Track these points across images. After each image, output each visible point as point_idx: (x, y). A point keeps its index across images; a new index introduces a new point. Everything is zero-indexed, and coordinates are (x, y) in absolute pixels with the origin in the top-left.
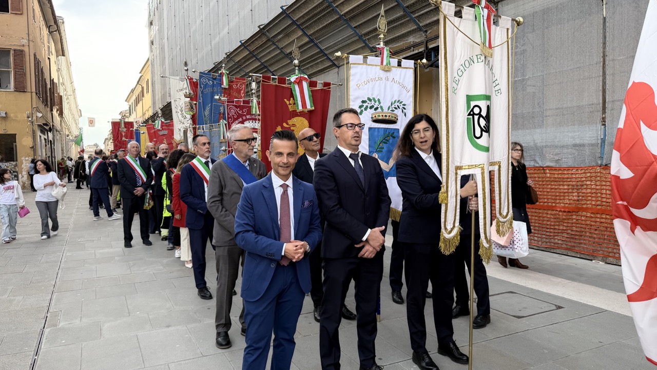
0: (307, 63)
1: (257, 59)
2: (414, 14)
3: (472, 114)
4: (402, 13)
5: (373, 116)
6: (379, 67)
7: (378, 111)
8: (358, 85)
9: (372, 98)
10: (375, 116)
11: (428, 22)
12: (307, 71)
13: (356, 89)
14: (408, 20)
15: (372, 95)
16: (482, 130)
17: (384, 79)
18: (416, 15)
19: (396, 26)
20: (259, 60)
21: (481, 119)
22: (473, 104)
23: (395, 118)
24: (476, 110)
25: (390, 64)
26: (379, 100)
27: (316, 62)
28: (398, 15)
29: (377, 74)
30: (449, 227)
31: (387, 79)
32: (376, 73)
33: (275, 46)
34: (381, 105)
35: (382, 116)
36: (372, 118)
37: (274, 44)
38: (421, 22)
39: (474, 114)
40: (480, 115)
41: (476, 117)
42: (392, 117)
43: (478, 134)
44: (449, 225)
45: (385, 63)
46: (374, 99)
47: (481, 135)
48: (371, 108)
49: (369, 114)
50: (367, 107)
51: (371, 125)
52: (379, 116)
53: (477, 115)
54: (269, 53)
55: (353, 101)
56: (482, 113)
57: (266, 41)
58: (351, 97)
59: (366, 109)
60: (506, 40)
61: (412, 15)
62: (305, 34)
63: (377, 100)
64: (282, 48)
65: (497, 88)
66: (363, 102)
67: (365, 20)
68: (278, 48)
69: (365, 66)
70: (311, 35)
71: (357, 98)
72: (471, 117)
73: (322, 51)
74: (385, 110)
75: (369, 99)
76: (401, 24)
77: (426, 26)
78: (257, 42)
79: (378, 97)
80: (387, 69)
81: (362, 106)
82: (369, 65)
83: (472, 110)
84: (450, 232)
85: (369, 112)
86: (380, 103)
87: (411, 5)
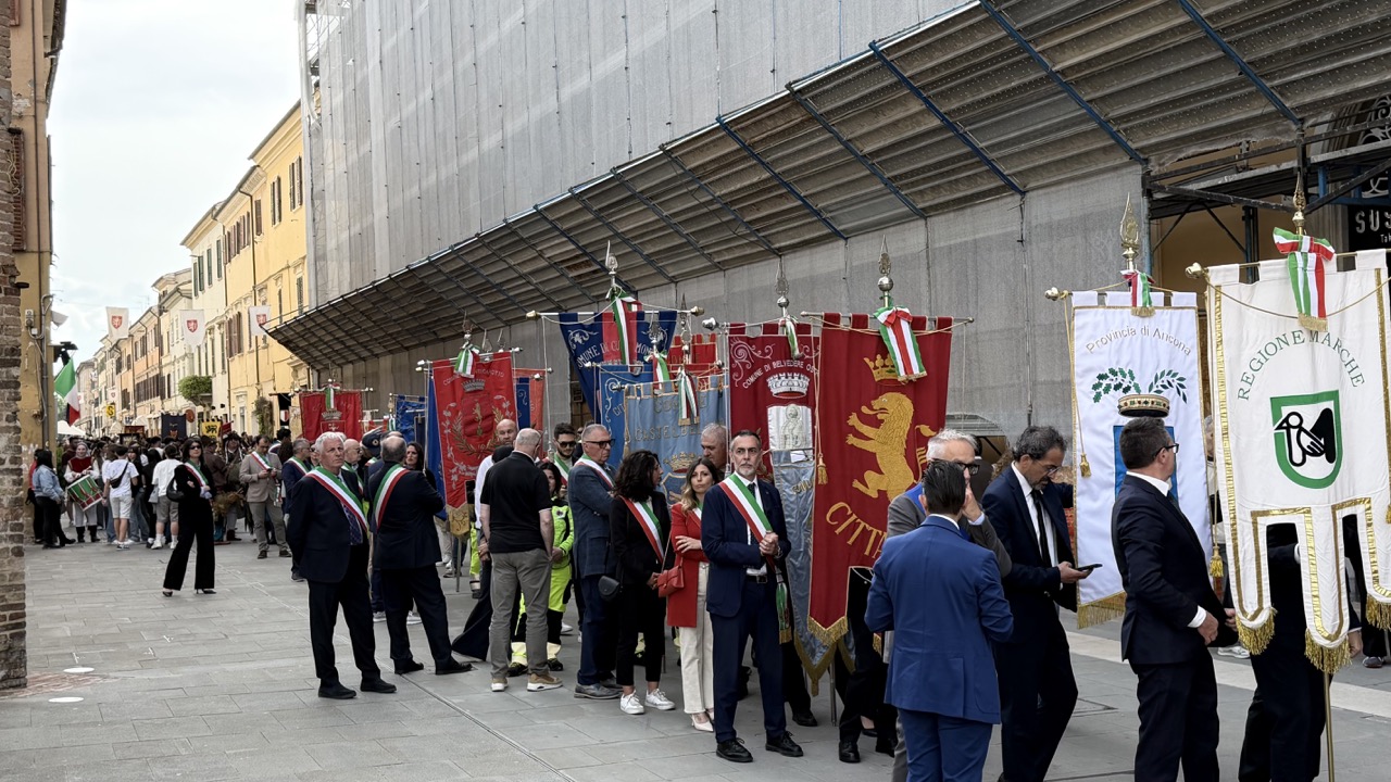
0: (924, 179)
1: (763, 163)
2: (1268, 80)
3: (1285, 425)
4: (1235, 76)
5: (1122, 404)
6: (1130, 310)
7: (1129, 393)
8: (1090, 347)
9: (1117, 370)
10: (1126, 404)
11: (1308, 99)
12: (917, 198)
13: (1086, 354)
14: (1251, 93)
15: (1118, 363)
16: (1305, 453)
17: (1138, 332)
18: (1276, 82)
19: (1214, 104)
20: (766, 166)
21: (1302, 433)
22: (1286, 410)
23: (1164, 405)
24: (1294, 421)
25: (1150, 303)
26: (1131, 372)
27: (953, 178)
28: (1224, 79)
29: (1126, 324)
30: (1251, 609)
31: (1145, 331)
32: (1122, 323)
33: (828, 135)
34: (1136, 381)
35: (1139, 402)
36: (1120, 407)
37: (827, 128)
38: (1288, 99)
39: (1289, 427)
40: (1300, 428)
41: (1294, 432)
42: (1158, 404)
43: (1297, 457)
44: (1249, 606)
45: (1140, 304)
46: (1122, 371)
47: (1304, 461)
48: (1117, 387)
49: (1112, 400)
50: (1108, 386)
51: (1118, 420)
52: (1133, 403)
53: (1294, 427)
54: (805, 150)
55: (1081, 377)
56: (1303, 426)
57: (802, 122)
58: (1077, 370)
59: (1107, 390)
60: (1374, 287)
61: (1264, 81)
62: (931, 108)
63: (1127, 372)
64: (850, 140)
65: (1354, 374)
66: (1101, 377)
67: (1125, 85)
68: (840, 139)
69: (1101, 310)
70: (948, 113)
71: (1089, 370)
72: (1284, 431)
73: (976, 152)
74: (1144, 391)
75: (1113, 372)
76: (1228, 100)
77: (1303, 108)
78: (769, 123)
79: (1129, 368)
80: (1146, 312)
81: (1100, 385)
82: (1109, 307)
83: (1286, 420)
84: (1254, 617)
85: (1113, 396)
86: (1133, 378)
87: (1262, 60)
